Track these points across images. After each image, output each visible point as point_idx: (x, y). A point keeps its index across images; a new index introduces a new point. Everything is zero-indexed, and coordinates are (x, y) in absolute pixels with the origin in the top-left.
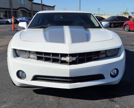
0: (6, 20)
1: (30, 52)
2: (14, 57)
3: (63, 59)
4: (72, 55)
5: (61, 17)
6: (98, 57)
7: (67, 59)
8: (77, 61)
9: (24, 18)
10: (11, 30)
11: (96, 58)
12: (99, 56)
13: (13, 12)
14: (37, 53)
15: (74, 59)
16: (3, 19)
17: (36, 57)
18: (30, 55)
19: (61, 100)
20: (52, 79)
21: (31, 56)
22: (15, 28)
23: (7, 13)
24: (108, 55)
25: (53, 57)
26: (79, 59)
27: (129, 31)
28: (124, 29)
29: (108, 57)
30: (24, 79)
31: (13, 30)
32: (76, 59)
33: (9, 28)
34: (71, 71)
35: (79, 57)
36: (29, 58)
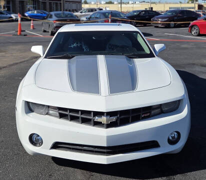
0: (9, 15)
1: (49, 107)
2: (27, 113)
3: (97, 119)
4: (110, 114)
5: (94, 38)
6: (148, 114)
7: (104, 119)
8: (118, 122)
9: (36, 12)
10: (16, 34)
11: (146, 115)
12: (150, 112)
13: (19, 3)
14: (60, 109)
15: (114, 119)
16: (4, 14)
17: (58, 115)
18: (48, 110)
19: (94, 177)
20: (80, 148)
21: (51, 112)
22: (22, 30)
23: (9, 4)
24: (163, 109)
25: (83, 116)
26: (121, 119)
27: (199, 35)
28: (191, 32)
29: (164, 113)
30: (40, 146)
31: (18, 33)
32: (117, 120)
33: (13, 30)
34: (109, 138)
35: (120, 116)
36: (47, 114)
